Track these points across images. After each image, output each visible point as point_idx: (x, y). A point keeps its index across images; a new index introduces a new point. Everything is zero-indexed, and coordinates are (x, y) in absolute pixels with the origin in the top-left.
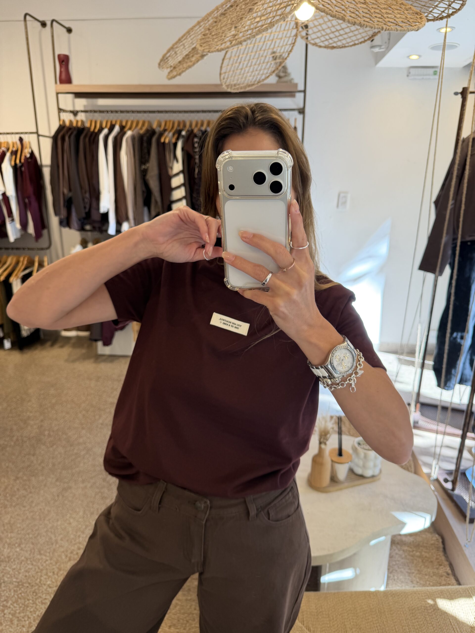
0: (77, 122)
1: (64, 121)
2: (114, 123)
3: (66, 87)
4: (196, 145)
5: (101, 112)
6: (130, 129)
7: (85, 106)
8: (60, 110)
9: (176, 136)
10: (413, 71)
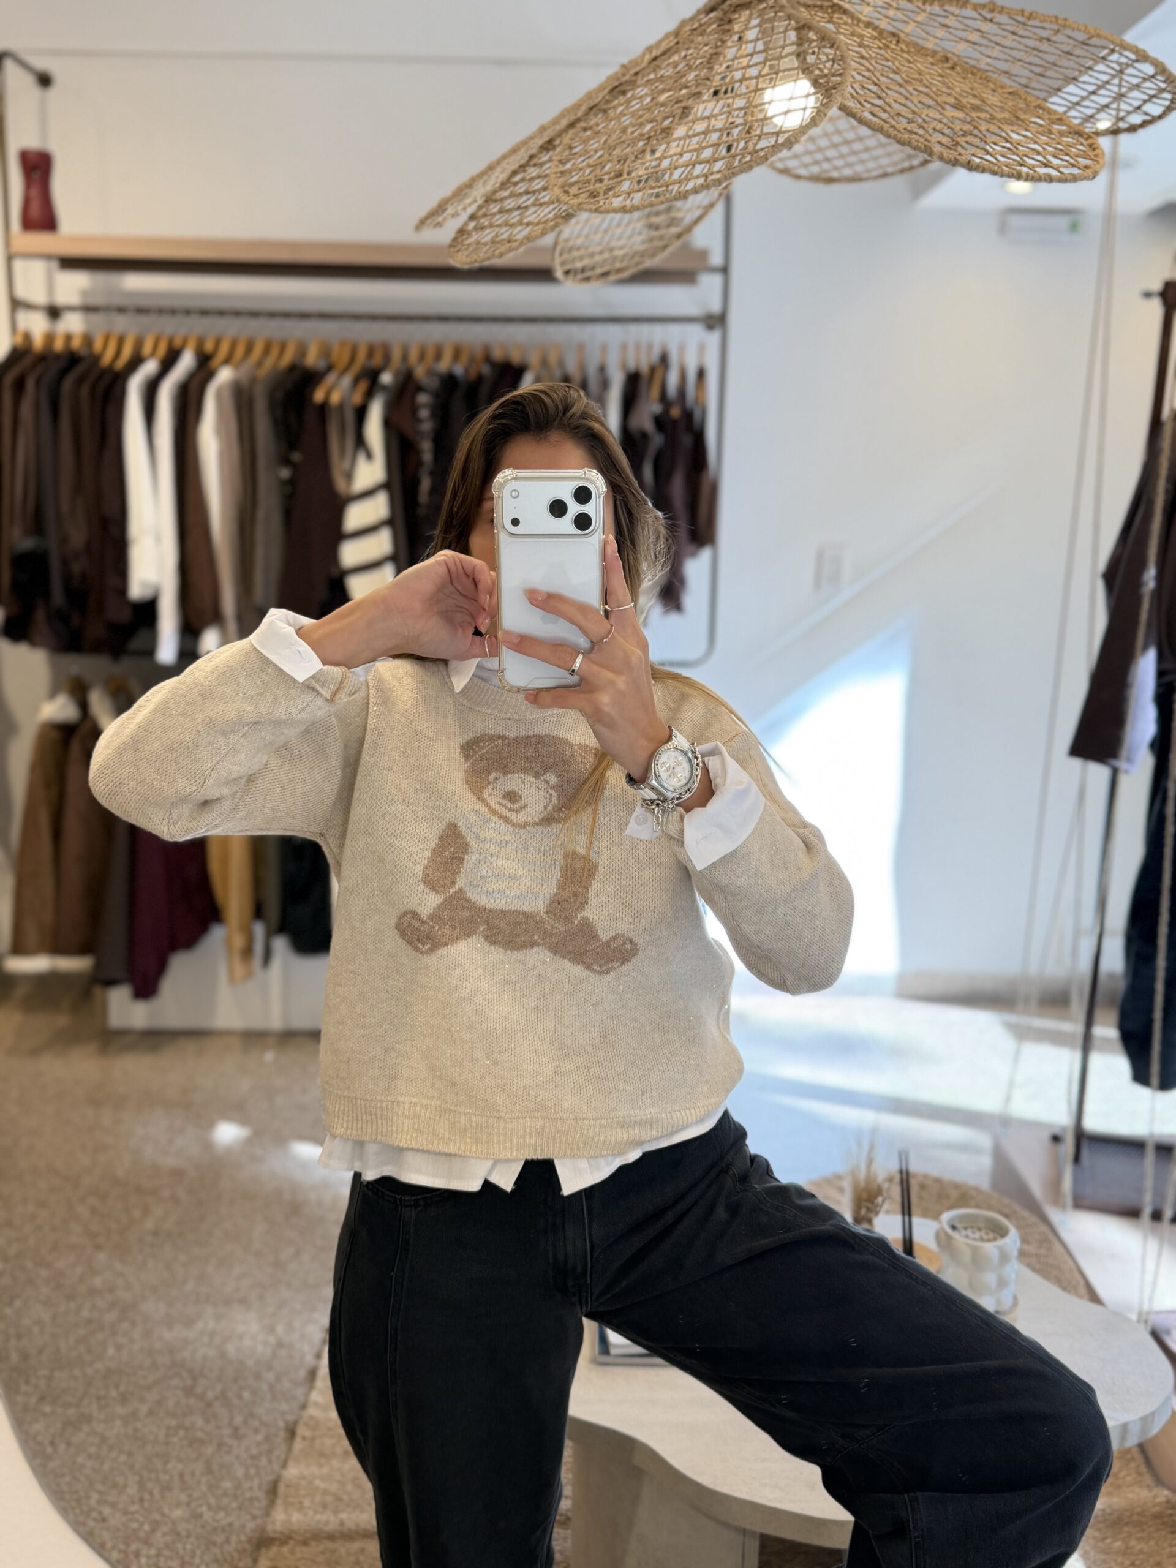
0: (68, 338)
1: (27, 337)
2: (178, 342)
3: (40, 241)
4: (424, 413)
5: (141, 311)
6: (227, 361)
7: (85, 293)
8: (16, 304)
9: (363, 386)
10: (1015, 221)
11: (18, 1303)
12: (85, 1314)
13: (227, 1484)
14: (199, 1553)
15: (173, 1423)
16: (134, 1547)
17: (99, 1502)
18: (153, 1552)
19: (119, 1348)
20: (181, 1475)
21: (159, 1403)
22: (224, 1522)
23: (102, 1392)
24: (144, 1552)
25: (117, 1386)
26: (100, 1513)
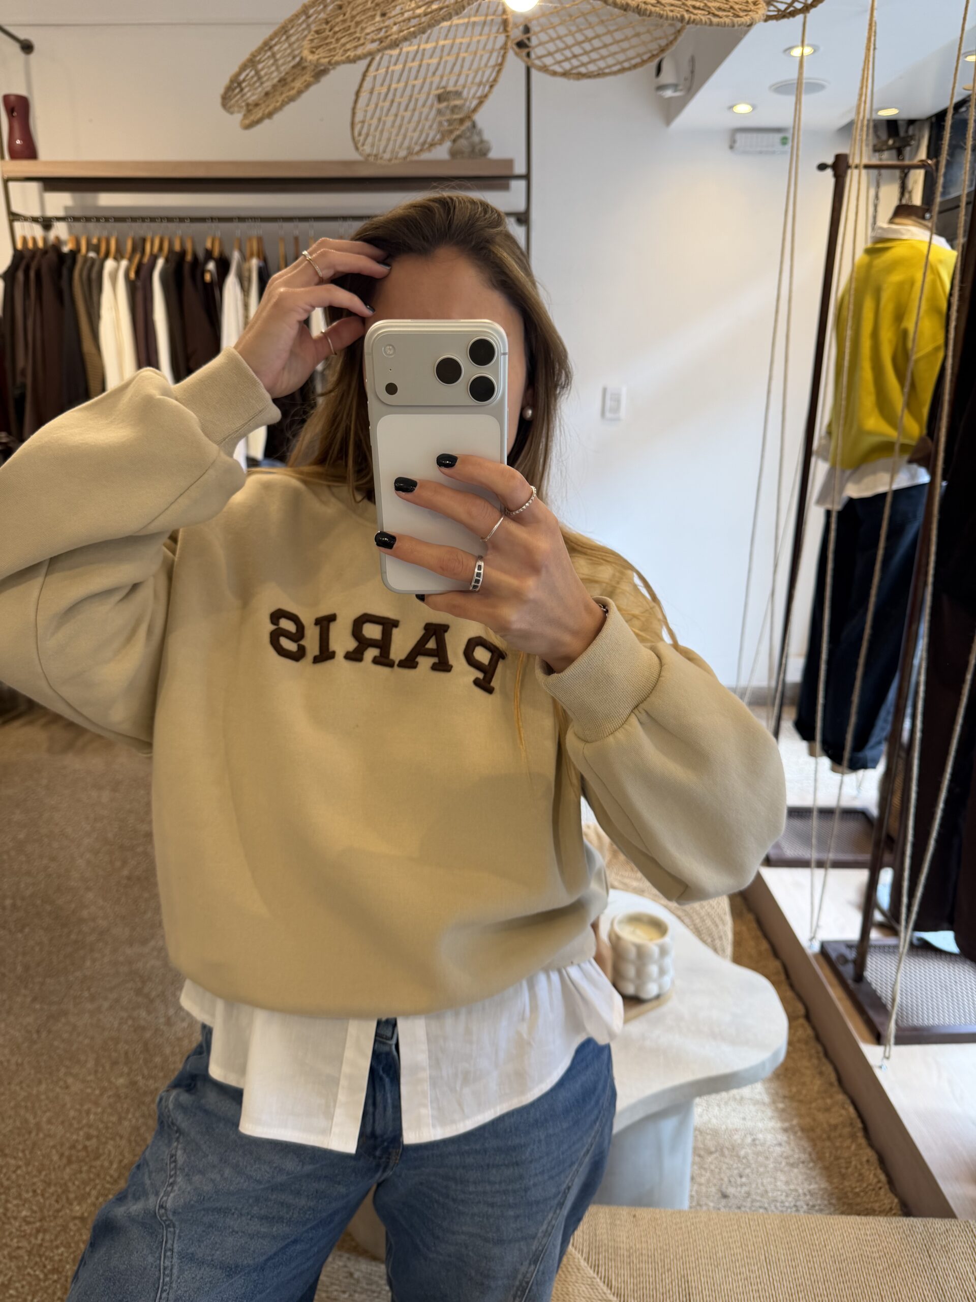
3: (24, 167)
7: (66, 208)
8: (13, 216)
10: (740, 138)
11: (27, 930)
12: (73, 937)
13: (158, 1060)
14: (132, 1110)
15: (124, 1014)
16: (86, 1107)
17: (65, 1074)
18: (99, 1110)
19: (94, 961)
20: (126, 1053)
21: (117, 1001)
22: (152, 1087)
23: (79, 993)
24: (93, 1110)
25: (89, 989)
26: (65, 1082)
